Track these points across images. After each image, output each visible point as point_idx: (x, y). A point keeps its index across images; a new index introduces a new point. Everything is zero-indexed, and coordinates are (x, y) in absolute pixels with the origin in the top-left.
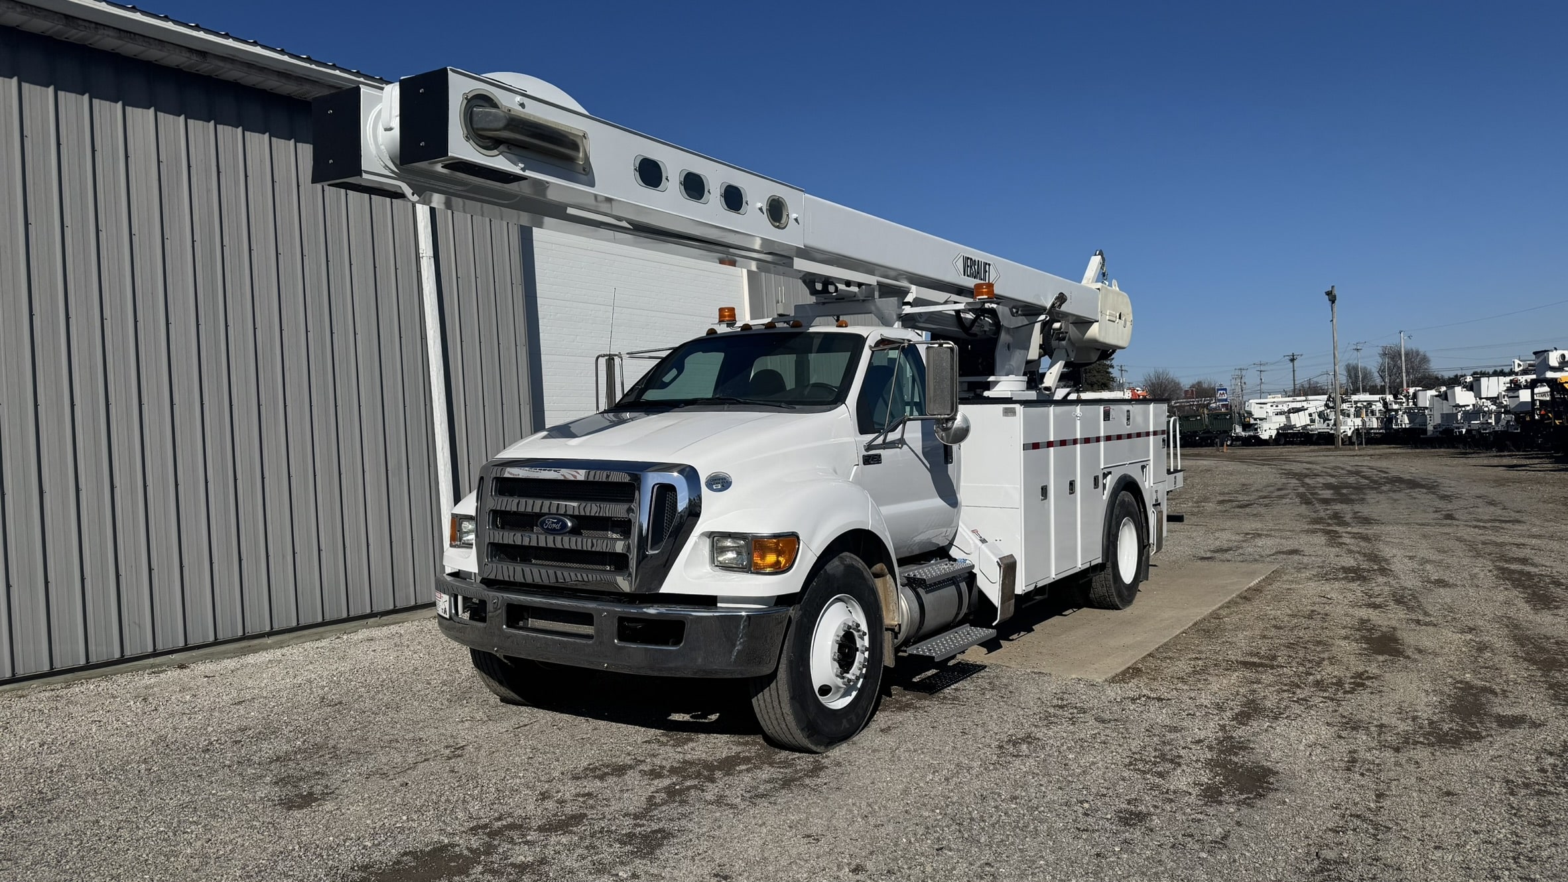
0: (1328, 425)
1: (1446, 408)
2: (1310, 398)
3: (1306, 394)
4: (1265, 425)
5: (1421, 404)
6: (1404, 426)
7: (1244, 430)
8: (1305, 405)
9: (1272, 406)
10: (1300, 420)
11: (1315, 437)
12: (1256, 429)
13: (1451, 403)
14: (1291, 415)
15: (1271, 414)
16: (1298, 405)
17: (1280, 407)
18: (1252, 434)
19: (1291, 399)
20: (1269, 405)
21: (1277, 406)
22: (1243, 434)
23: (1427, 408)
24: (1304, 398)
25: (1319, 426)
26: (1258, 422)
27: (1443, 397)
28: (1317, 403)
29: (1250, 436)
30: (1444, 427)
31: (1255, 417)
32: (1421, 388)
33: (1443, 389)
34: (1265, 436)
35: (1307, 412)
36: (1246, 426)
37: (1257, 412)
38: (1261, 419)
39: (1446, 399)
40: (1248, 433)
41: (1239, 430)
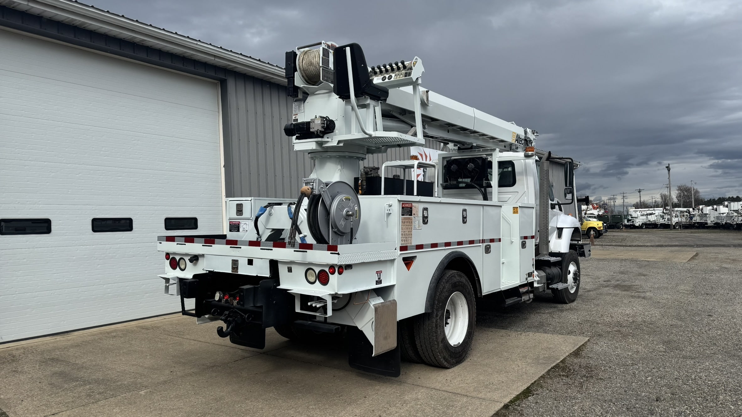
0: (665, 220)
1: (716, 214)
2: (655, 209)
3: (654, 207)
4: (637, 220)
5: (704, 212)
6: (697, 221)
7: (628, 222)
8: (654, 212)
9: (640, 212)
10: (652, 218)
11: (659, 225)
12: (633, 222)
13: (718, 212)
14: (648, 216)
15: (639, 216)
16: (651, 212)
17: (643, 213)
18: (631, 224)
19: (647, 209)
20: (638, 212)
21: (642, 212)
22: (628, 224)
23: (708, 214)
24: (653, 209)
25: (662, 221)
26: (634, 219)
27: (715, 209)
28: (659, 211)
29: (631, 225)
30: (715, 222)
31: (633, 216)
32: (704, 206)
33: (715, 207)
34: (637, 225)
35: (655, 215)
36: (629, 220)
37: (634, 215)
38: (635, 218)
39: (716, 210)
40: (630, 223)
41: (626, 222)
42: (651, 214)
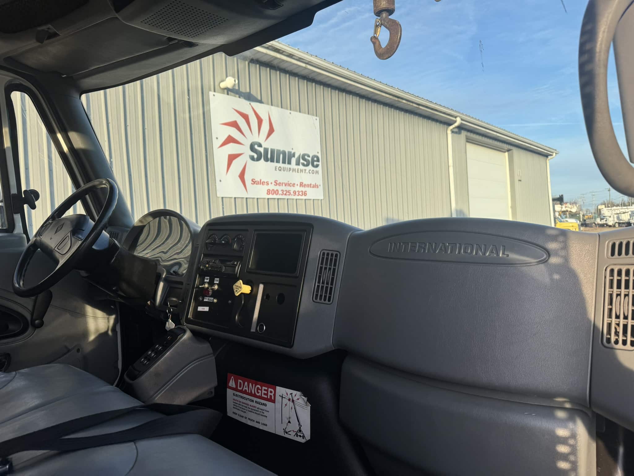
4: (611, 219)
7: (601, 221)
9: (612, 211)
10: (625, 217)
12: (606, 221)
18: (605, 222)
21: (615, 211)
22: (600, 223)
26: (607, 218)
31: (606, 215)
34: (610, 223)
36: (601, 219)
40: (603, 222)
41: (598, 221)
42: (624, 213)
